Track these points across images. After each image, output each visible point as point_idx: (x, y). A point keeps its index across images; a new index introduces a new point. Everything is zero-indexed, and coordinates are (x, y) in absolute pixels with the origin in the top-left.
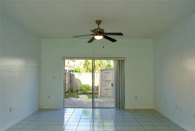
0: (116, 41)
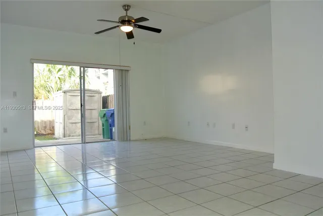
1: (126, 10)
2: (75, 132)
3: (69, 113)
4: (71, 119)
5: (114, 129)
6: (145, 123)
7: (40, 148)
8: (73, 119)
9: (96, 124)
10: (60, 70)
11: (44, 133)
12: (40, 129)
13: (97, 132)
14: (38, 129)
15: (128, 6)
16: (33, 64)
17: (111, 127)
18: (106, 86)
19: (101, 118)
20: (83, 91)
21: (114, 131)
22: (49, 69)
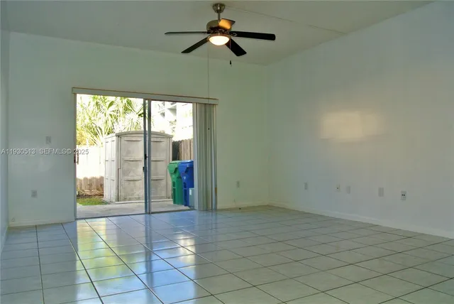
0: (244, 53)
1: (219, 12)
2: (133, 194)
3: (126, 166)
4: (128, 175)
5: (190, 191)
6: (238, 183)
7: (84, 221)
8: (131, 174)
9: (163, 183)
10: (111, 104)
11: (89, 193)
12: (83, 188)
13: (164, 194)
14: (81, 188)
15: (222, 5)
16: (75, 95)
17: (185, 187)
18: (174, 126)
19: (171, 174)
20: (148, 134)
21: (190, 193)
22: (97, 103)
